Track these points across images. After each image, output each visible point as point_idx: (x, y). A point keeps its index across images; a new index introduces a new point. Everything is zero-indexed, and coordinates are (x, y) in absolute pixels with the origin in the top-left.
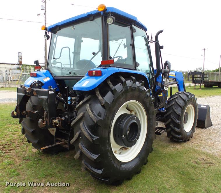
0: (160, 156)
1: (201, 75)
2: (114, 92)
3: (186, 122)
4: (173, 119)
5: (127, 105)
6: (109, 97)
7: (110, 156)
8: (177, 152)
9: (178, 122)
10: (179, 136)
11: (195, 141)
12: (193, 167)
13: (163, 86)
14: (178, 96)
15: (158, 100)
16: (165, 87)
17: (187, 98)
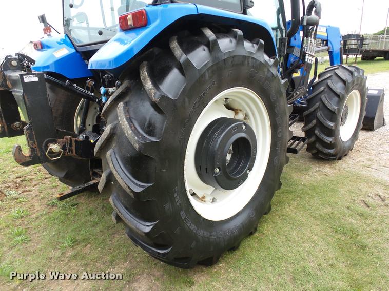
0: (294, 190)
1: (358, 40)
2: (184, 68)
3: (344, 123)
4: (321, 119)
5: (225, 98)
6: (173, 82)
7: (185, 218)
8: (327, 181)
9: (332, 124)
10: (331, 151)
11: (358, 157)
12: (362, 215)
13: (303, 55)
14: (332, 74)
15: (292, 84)
16: (307, 57)
17: (350, 76)
